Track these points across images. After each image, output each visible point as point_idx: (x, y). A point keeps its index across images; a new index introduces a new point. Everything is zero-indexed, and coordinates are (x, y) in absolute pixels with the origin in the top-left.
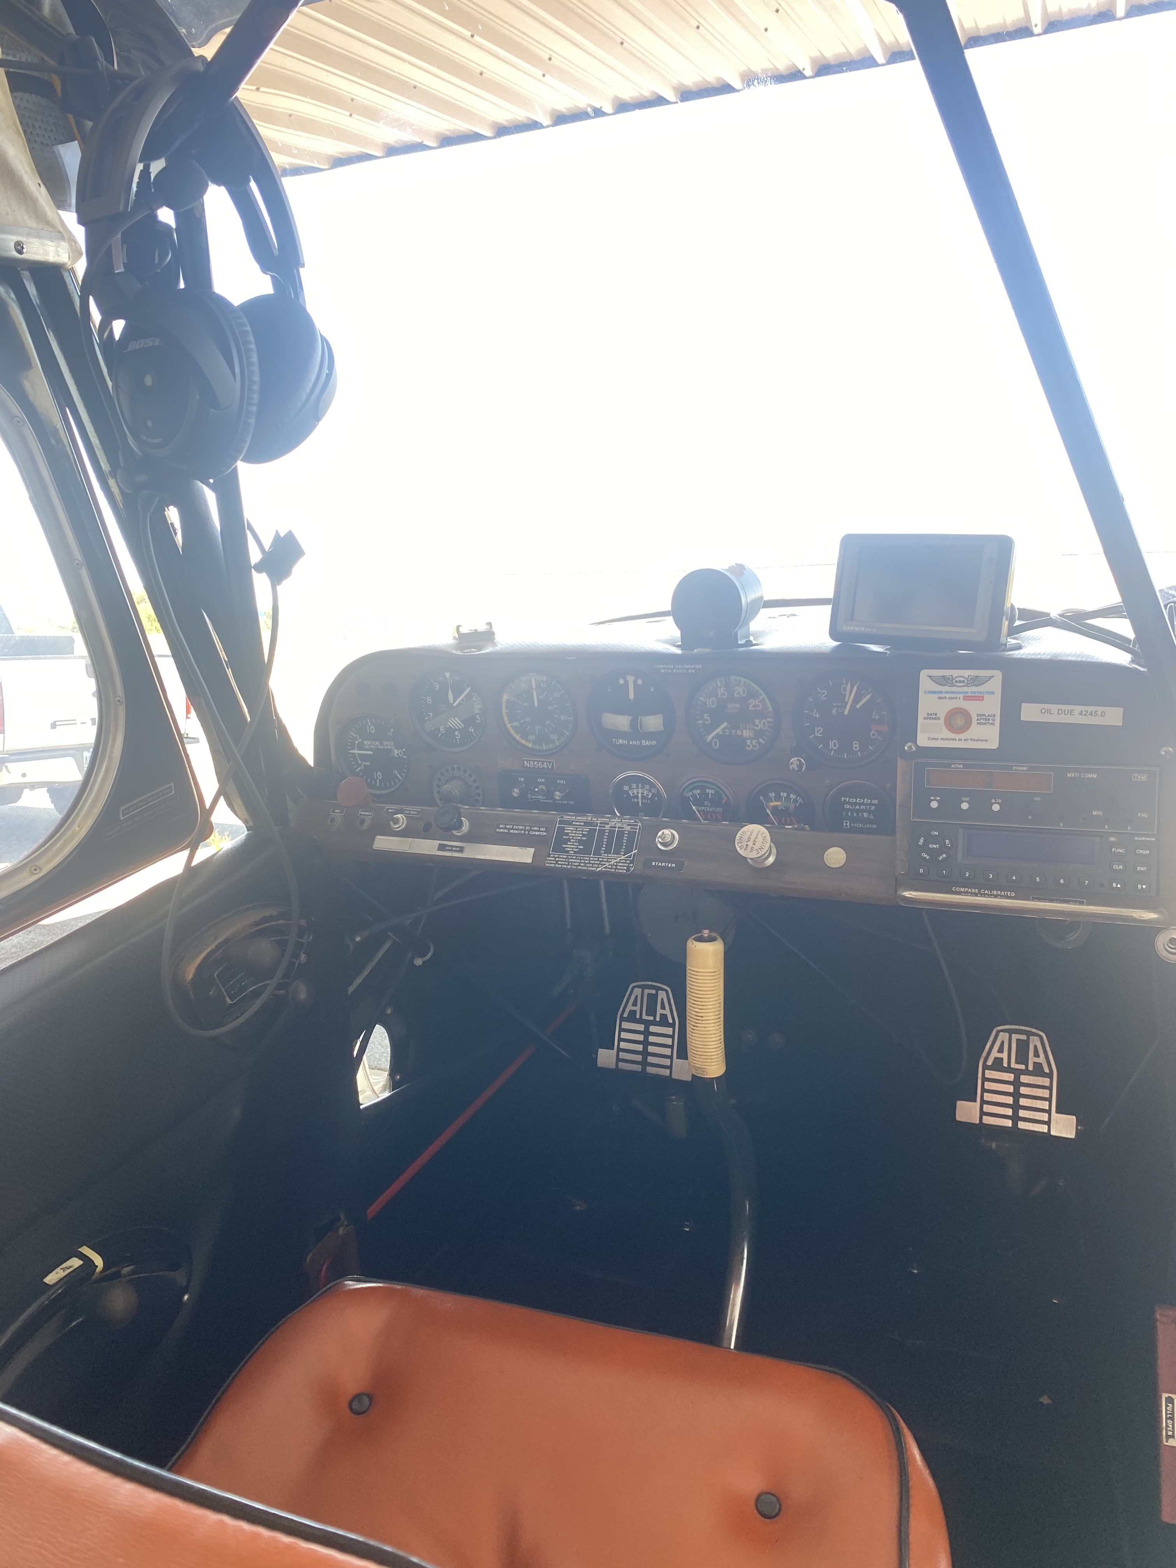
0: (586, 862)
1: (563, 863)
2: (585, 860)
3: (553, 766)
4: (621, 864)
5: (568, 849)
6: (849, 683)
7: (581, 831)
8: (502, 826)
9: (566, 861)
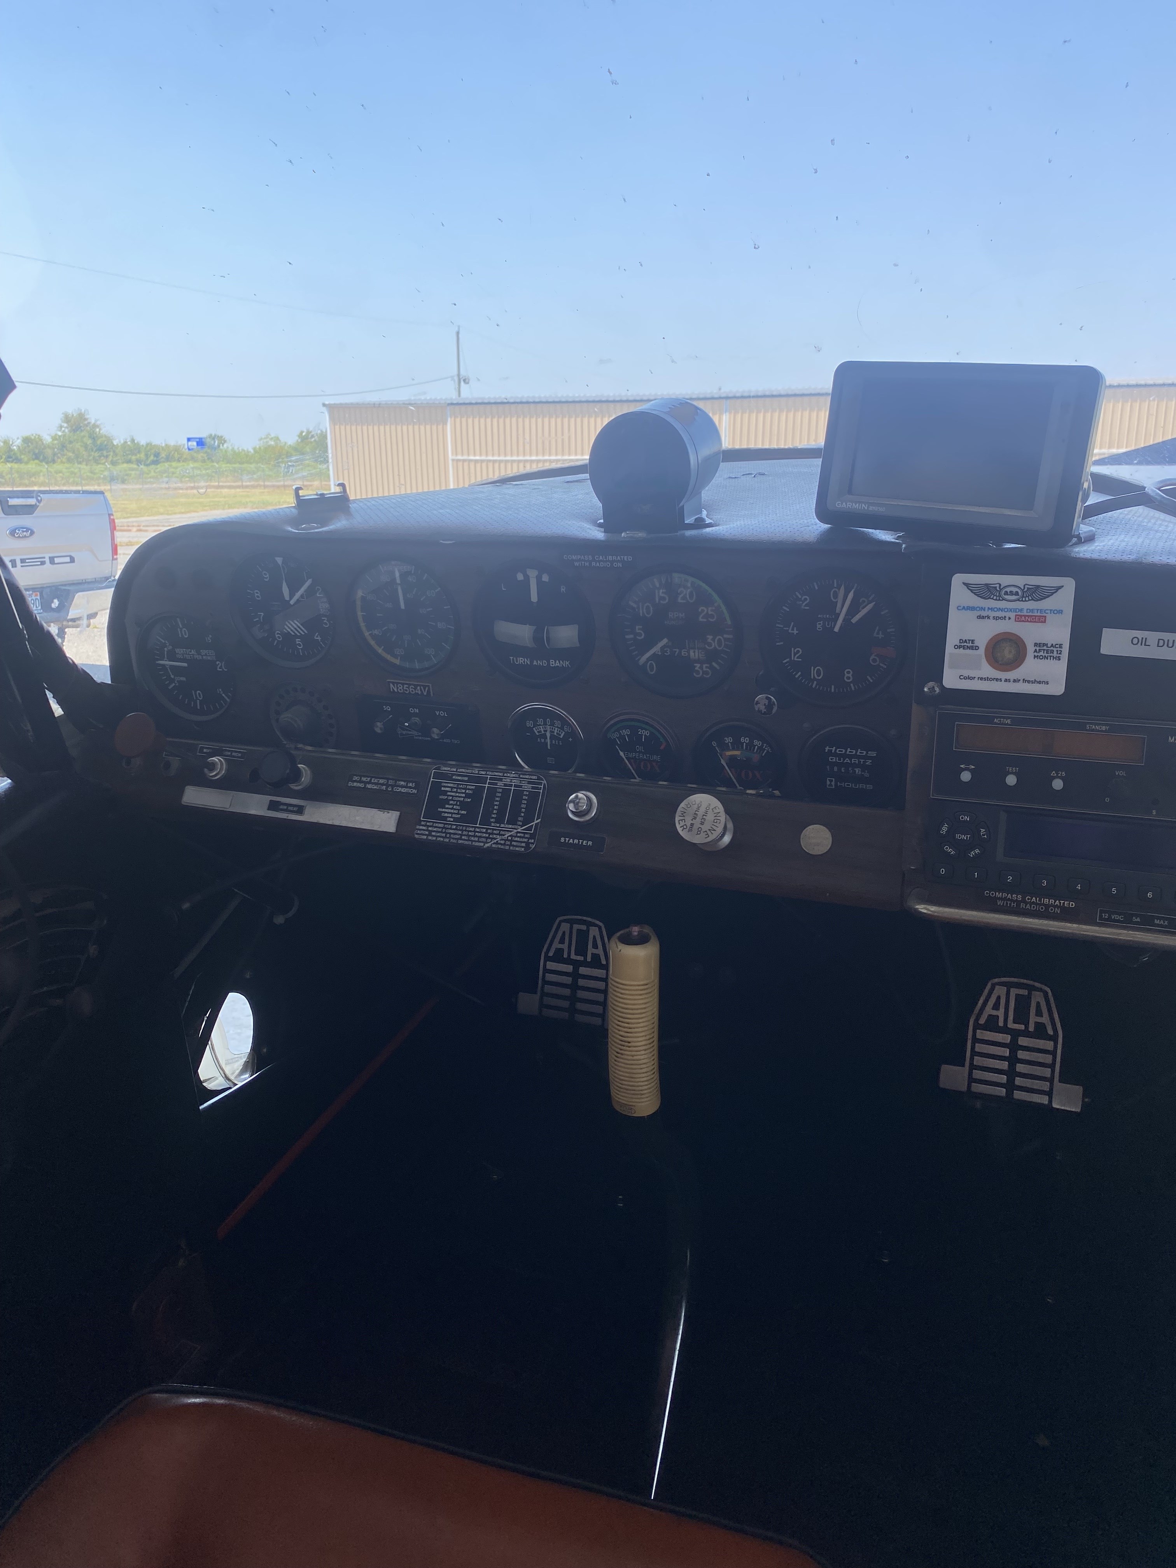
0: (470, 833)
1: (438, 834)
2: (469, 831)
3: (429, 692)
4: (519, 839)
5: (446, 815)
6: (843, 586)
7: (463, 789)
8: (355, 778)
9: (441, 832)
